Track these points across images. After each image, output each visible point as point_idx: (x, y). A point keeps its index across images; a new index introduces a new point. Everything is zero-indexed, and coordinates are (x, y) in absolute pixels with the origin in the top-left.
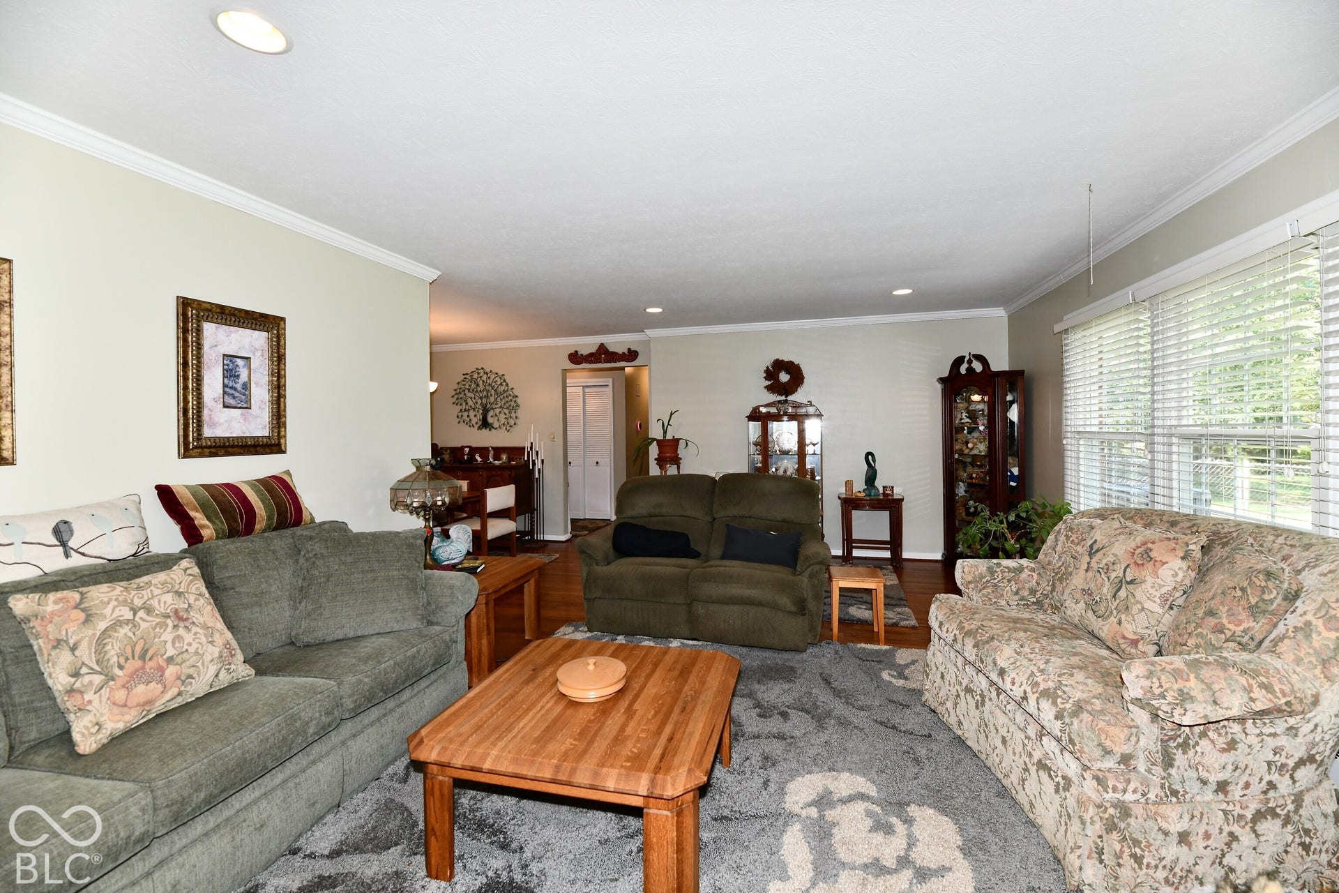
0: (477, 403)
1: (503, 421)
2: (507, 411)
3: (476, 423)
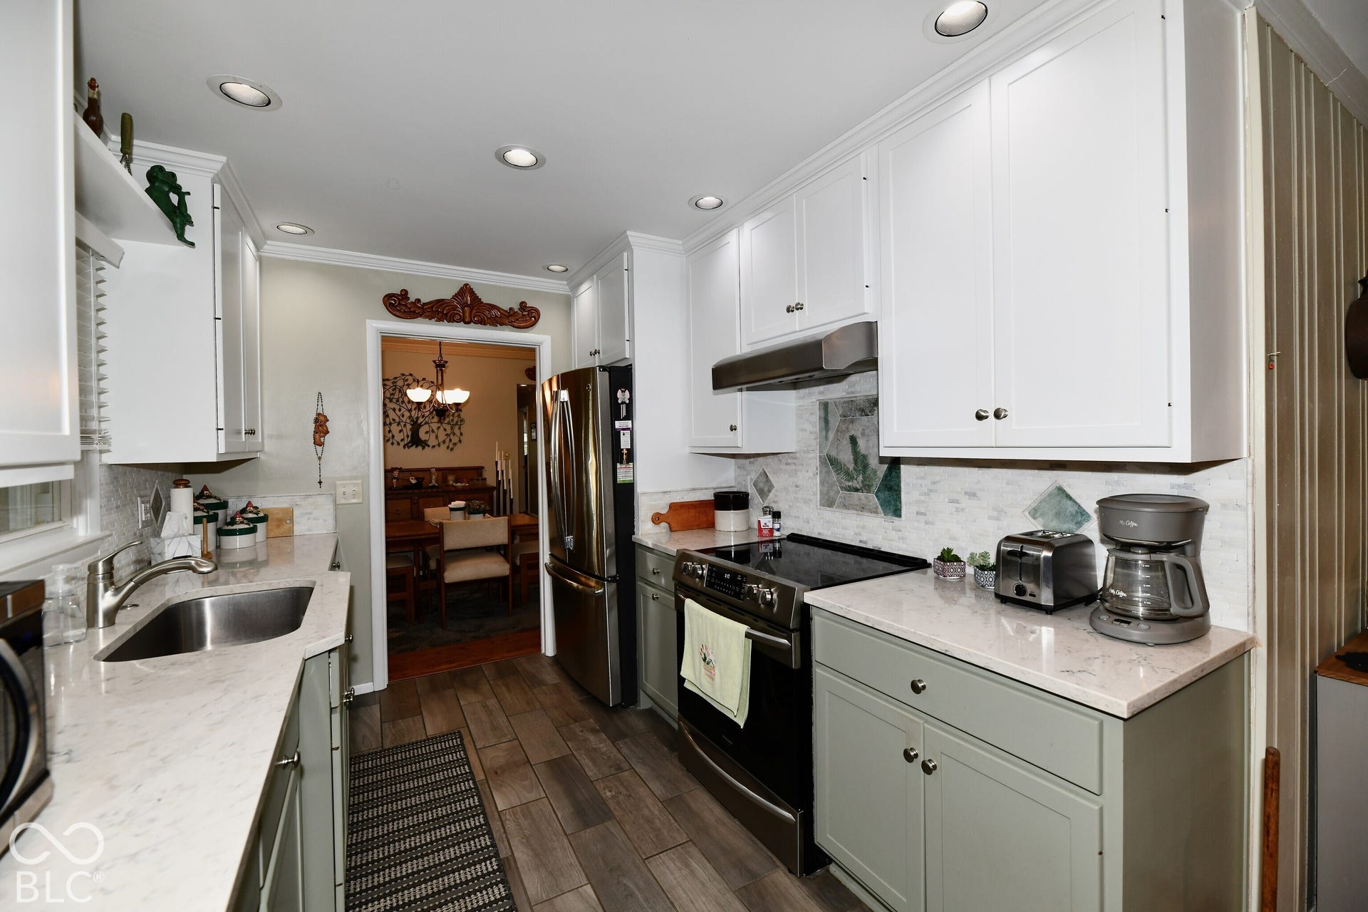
0: (403, 416)
1: (442, 436)
2: (448, 428)
3: (402, 440)
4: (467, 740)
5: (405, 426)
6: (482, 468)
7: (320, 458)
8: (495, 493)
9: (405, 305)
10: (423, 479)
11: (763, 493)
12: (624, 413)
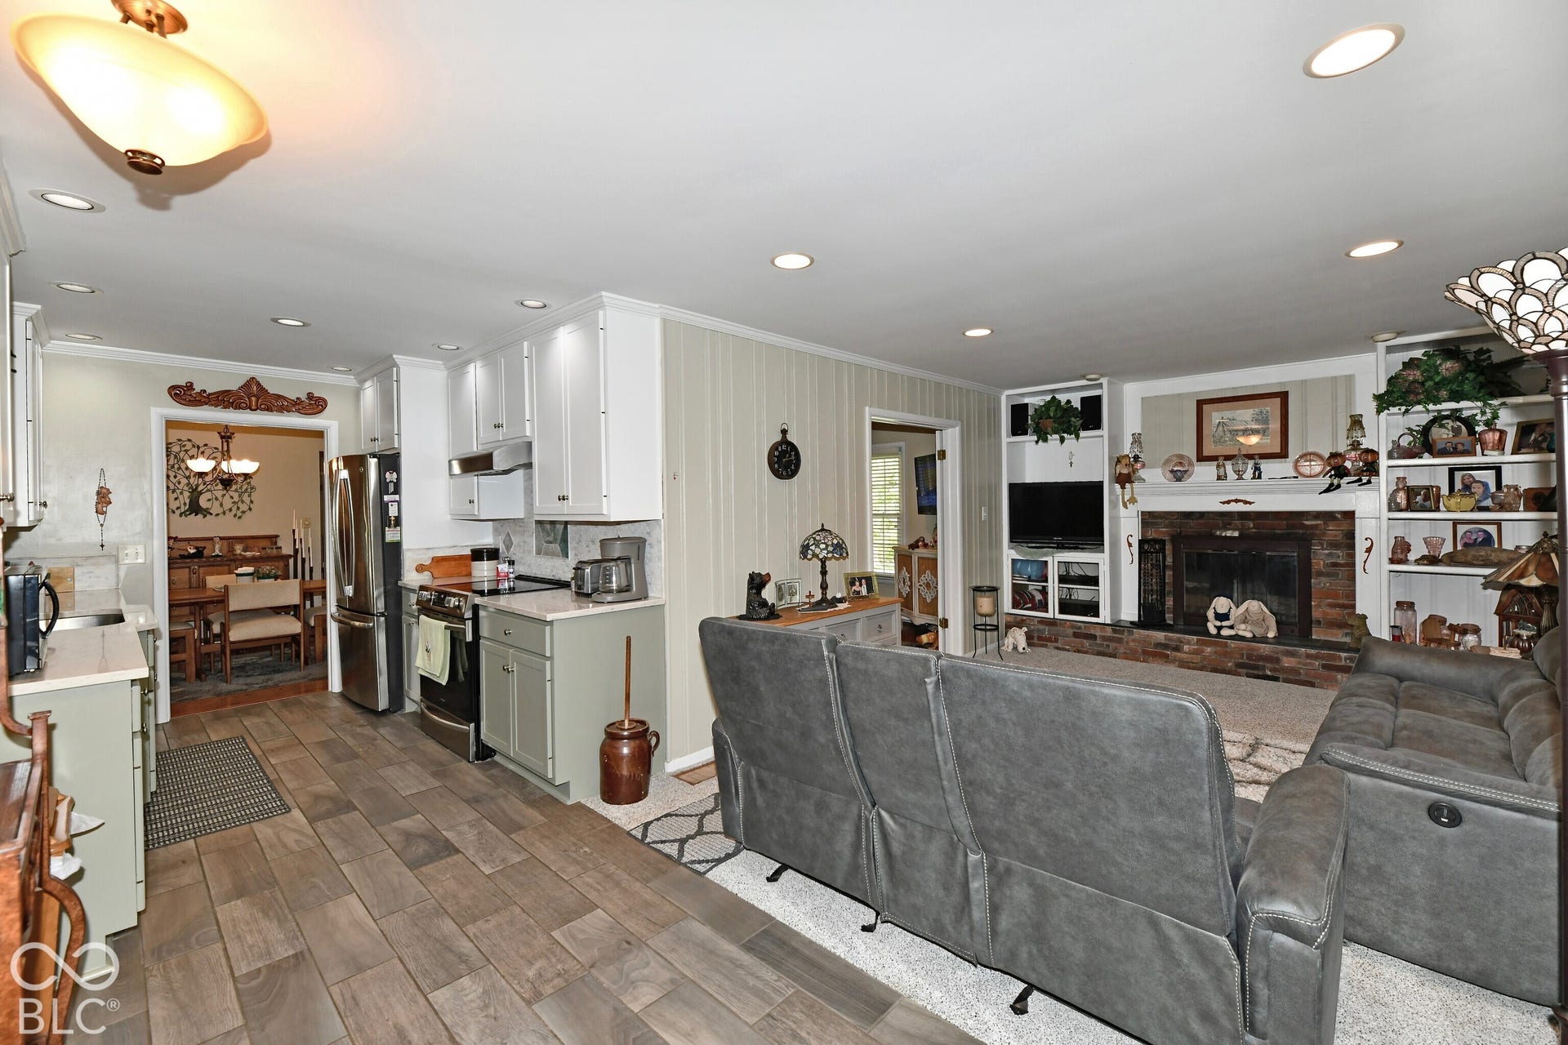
0: (179, 483)
1: (228, 503)
2: (236, 495)
3: (178, 508)
4: (249, 740)
5: (181, 493)
6: (277, 536)
7: (102, 525)
8: (291, 561)
9: (191, 395)
10: (205, 548)
11: (508, 548)
12: (391, 489)
